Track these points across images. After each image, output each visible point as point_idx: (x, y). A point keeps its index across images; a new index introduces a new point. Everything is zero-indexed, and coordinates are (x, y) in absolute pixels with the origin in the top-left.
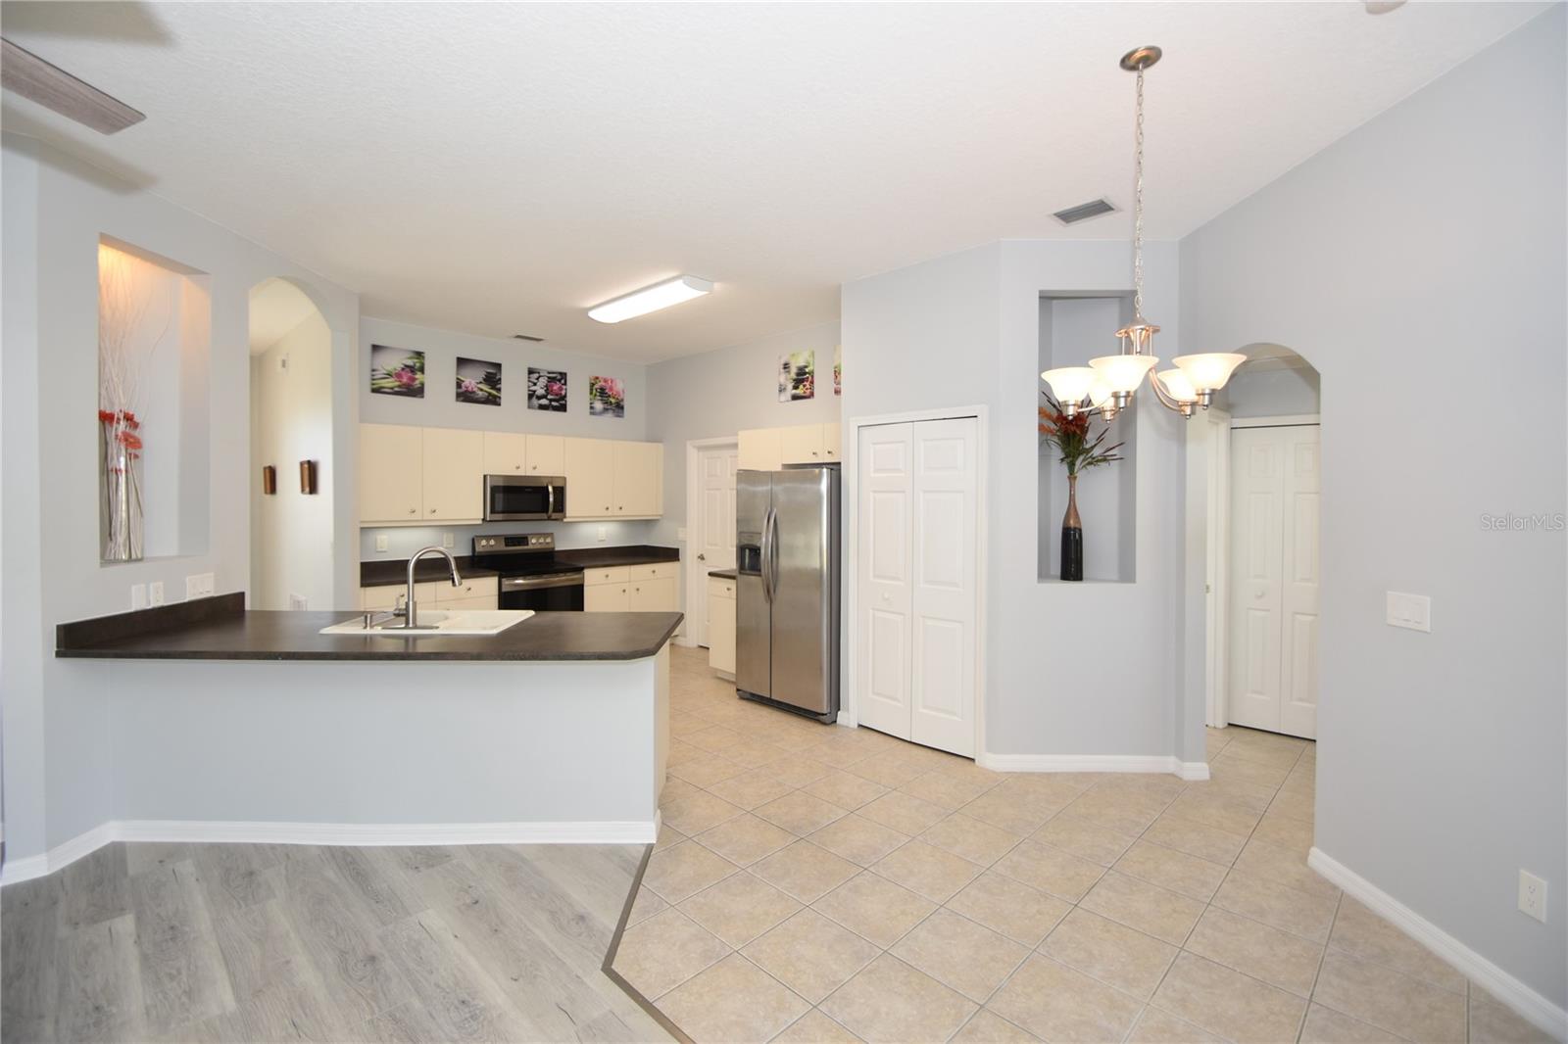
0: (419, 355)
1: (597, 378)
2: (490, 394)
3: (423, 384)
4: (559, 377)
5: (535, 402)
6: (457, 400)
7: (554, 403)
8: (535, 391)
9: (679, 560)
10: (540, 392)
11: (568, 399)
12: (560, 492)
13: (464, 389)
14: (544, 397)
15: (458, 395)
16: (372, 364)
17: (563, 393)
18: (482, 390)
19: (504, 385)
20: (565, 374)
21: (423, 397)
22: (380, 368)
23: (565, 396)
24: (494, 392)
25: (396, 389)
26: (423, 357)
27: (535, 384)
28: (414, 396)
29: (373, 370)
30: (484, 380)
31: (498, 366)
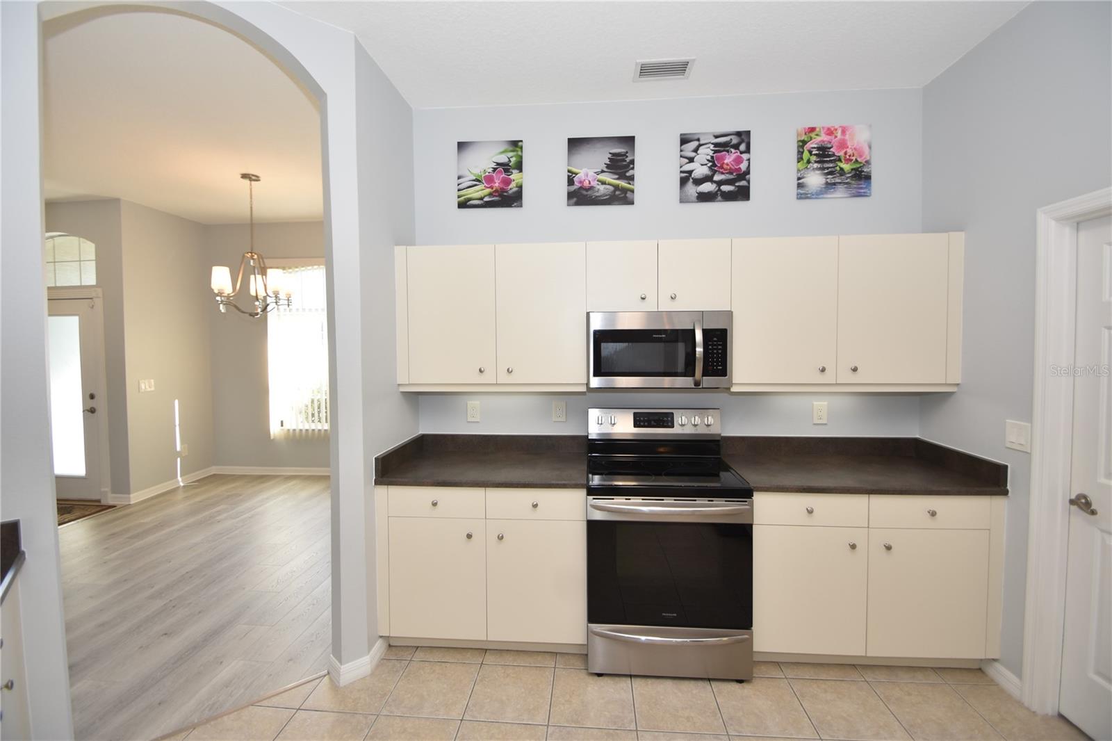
0: (516, 145)
1: (812, 130)
2: (616, 187)
3: (520, 187)
4: (735, 140)
5: (692, 190)
6: (568, 205)
7: (725, 188)
8: (690, 172)
9: (1005, 493)
10: (700, 170)
11: (753, 177)
12: (718, 340)
13: (577, 185)
14: (708, 179)
15: (570, 195)
16: (458, 169)
17: (743, 167)
18: (603, 183)
19: (639, 171)
20: (748, 133)
21: (521, 206)
22: (467, 173)
23: (748, 172)
24: (623, 184)
25: (486, 199)
26: (521, 148)
27: (691, 160)
28: (510, 206)
29: (459, 178)
30: (608, 166)
31: (629, 141)
